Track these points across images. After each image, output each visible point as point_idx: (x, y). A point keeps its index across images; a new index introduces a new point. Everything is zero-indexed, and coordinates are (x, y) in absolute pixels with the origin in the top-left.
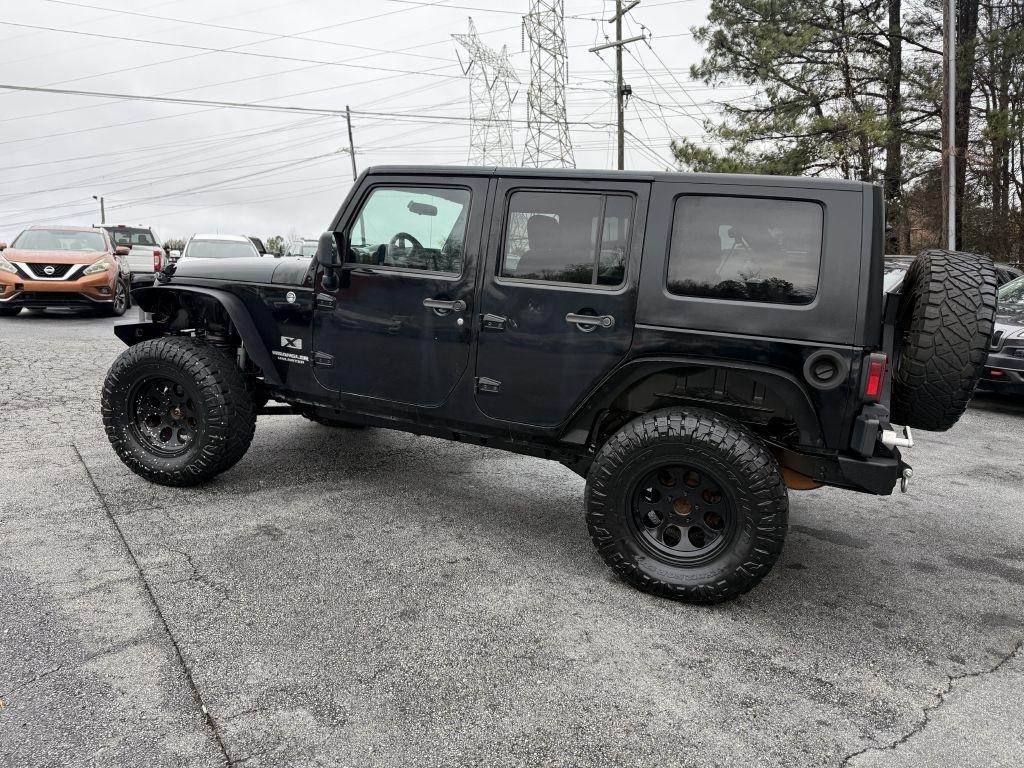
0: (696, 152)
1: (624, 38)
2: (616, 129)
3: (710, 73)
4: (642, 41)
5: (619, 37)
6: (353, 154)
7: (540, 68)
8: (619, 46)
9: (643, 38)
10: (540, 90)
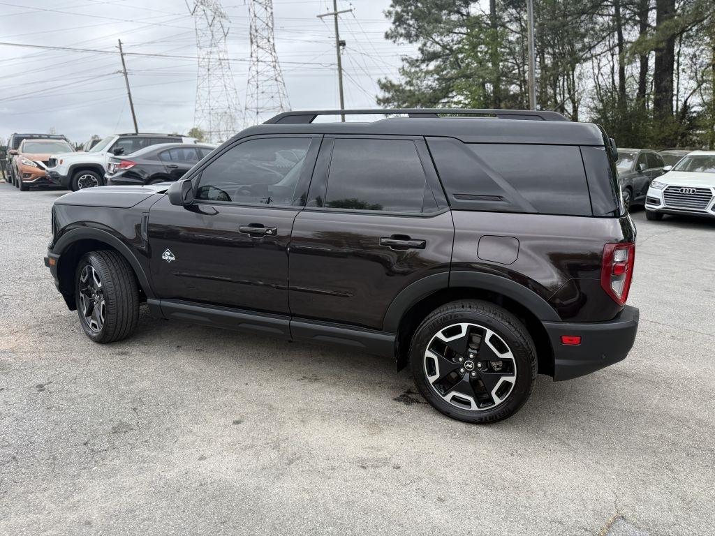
0: (393, 86)
1: (338, 10)
2: (337, 67)
3: (396, 37)
4: (350, 12)
5: (335, 9)
6: (126, 74)
7: (255, 16)
8: (336, 15)
9: (351, 10)
10: (256, 31)
